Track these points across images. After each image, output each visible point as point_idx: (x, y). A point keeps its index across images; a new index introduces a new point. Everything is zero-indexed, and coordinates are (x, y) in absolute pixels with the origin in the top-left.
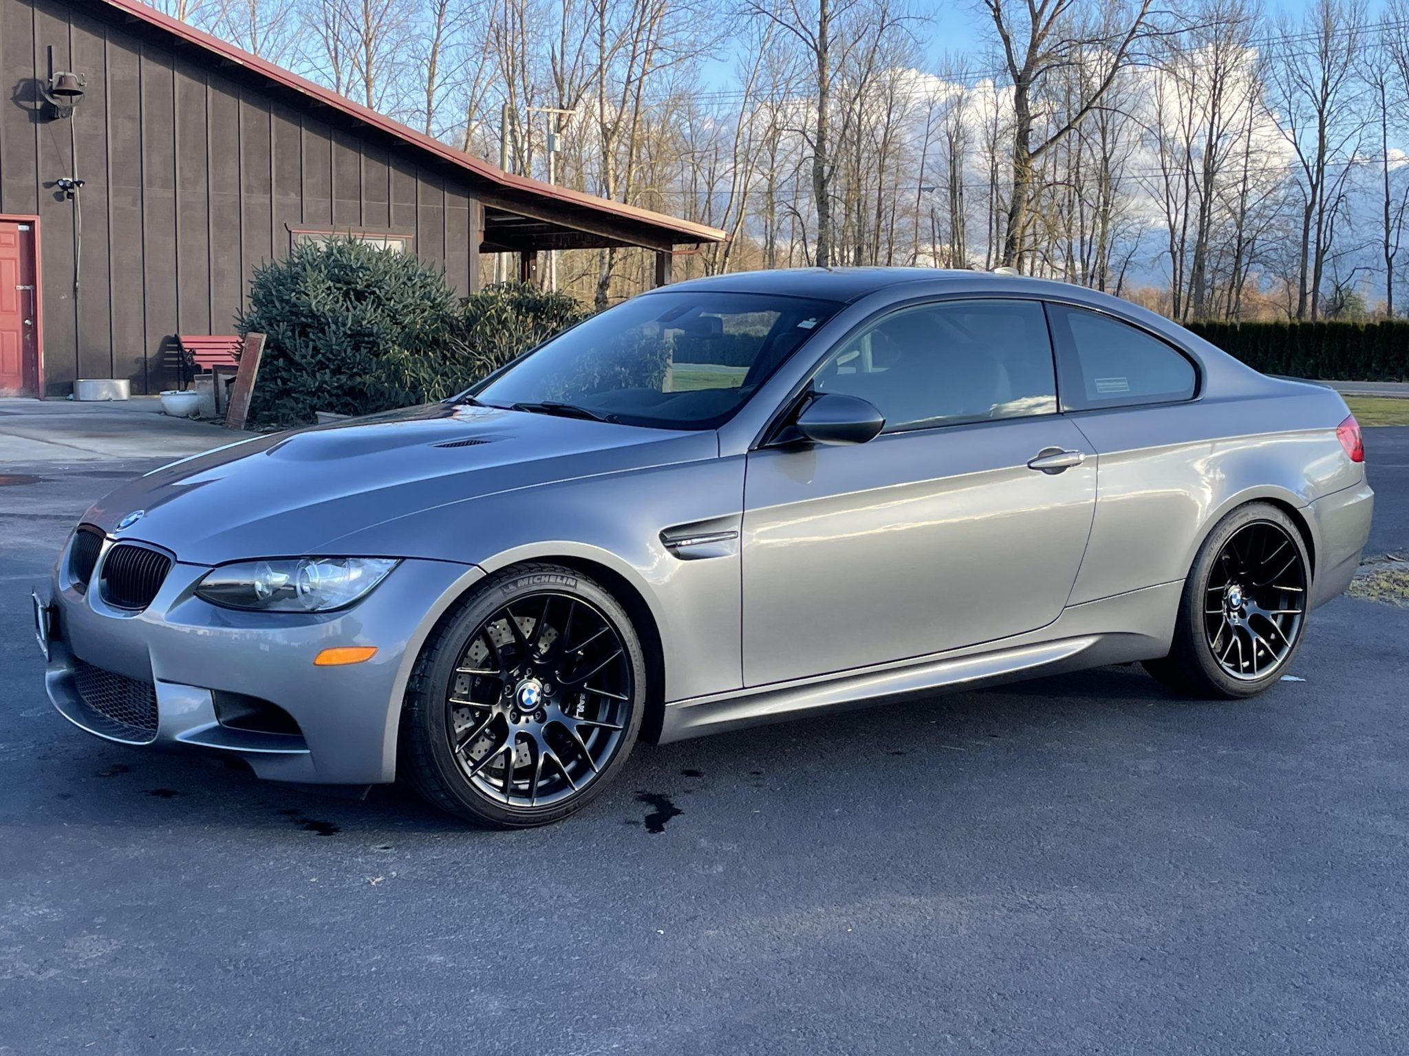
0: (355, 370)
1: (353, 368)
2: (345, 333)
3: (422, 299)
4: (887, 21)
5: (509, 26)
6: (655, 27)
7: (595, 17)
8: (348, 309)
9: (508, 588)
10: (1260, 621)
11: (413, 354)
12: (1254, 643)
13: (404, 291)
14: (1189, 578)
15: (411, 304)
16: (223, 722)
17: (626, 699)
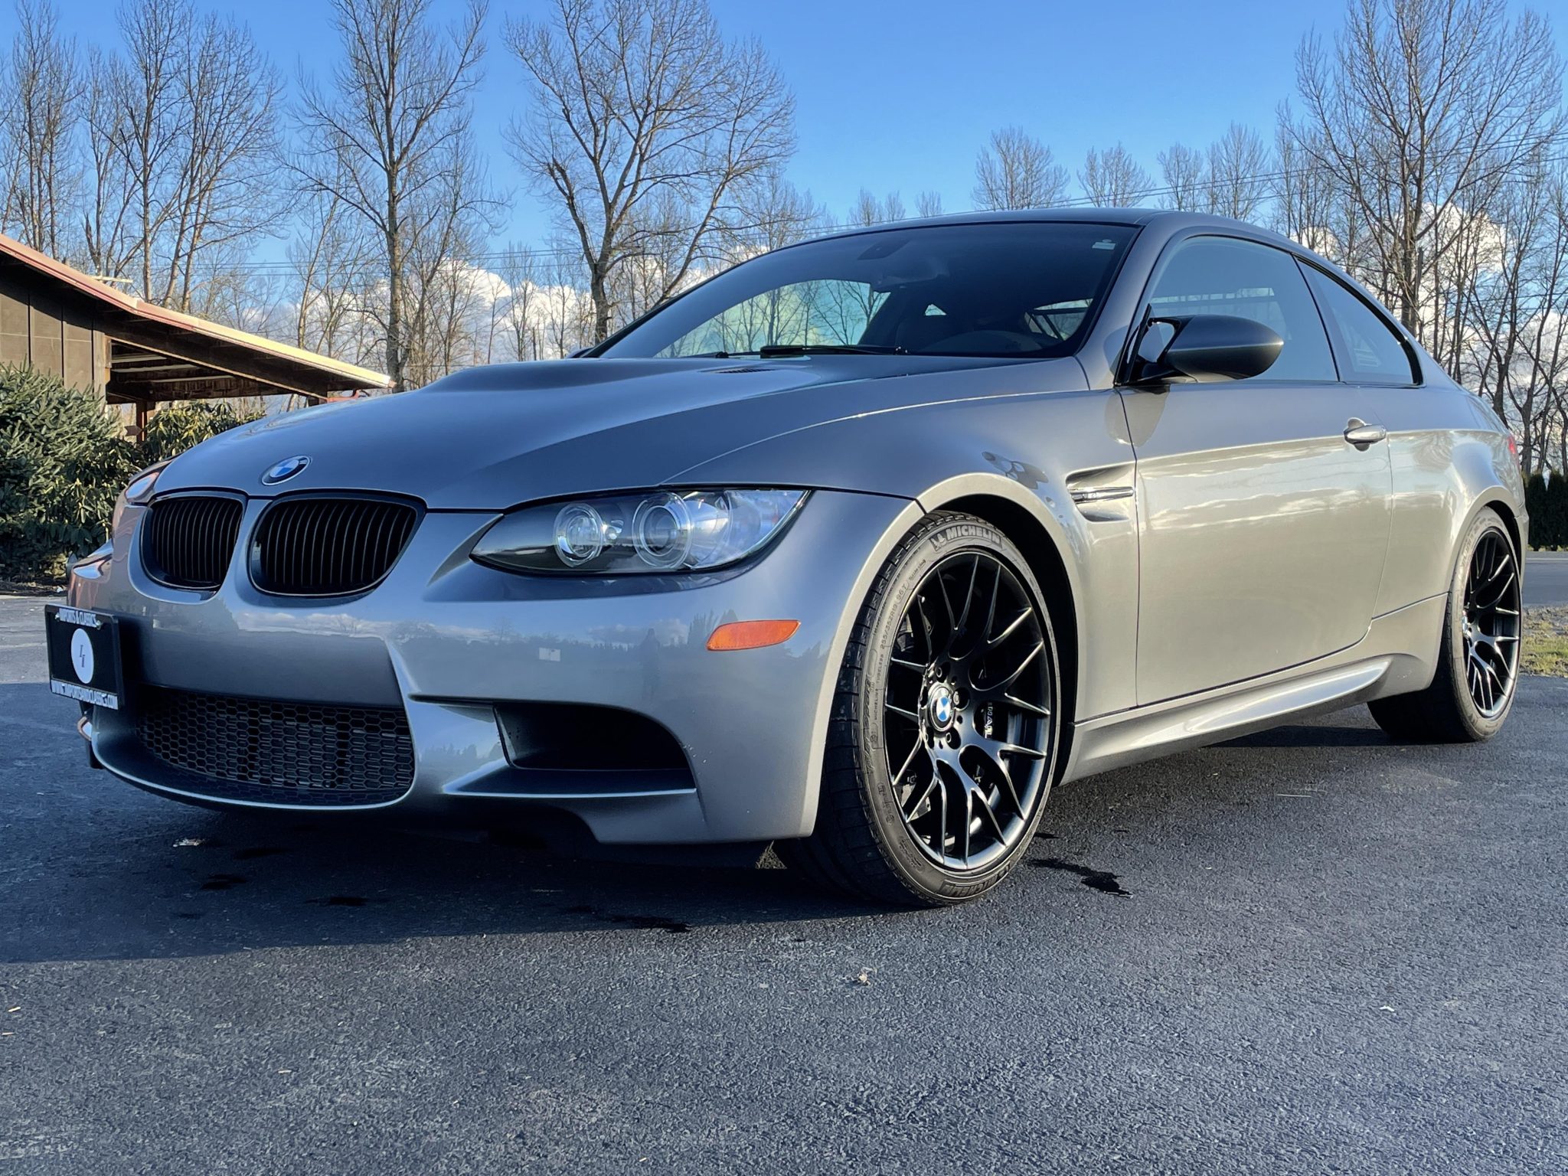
3: (81, 425)
4: (460, 204)
5: (36, 192)
6: (205, 201)
7: (136, 188)
9: (937, 540)
10: (1484, 650)
11: (86, 485)
12: (1489, 679)
13: (57, 418)
14: (1450, 592)
15: (67, 432)
16: (516, 761)
17: (1048, 713)
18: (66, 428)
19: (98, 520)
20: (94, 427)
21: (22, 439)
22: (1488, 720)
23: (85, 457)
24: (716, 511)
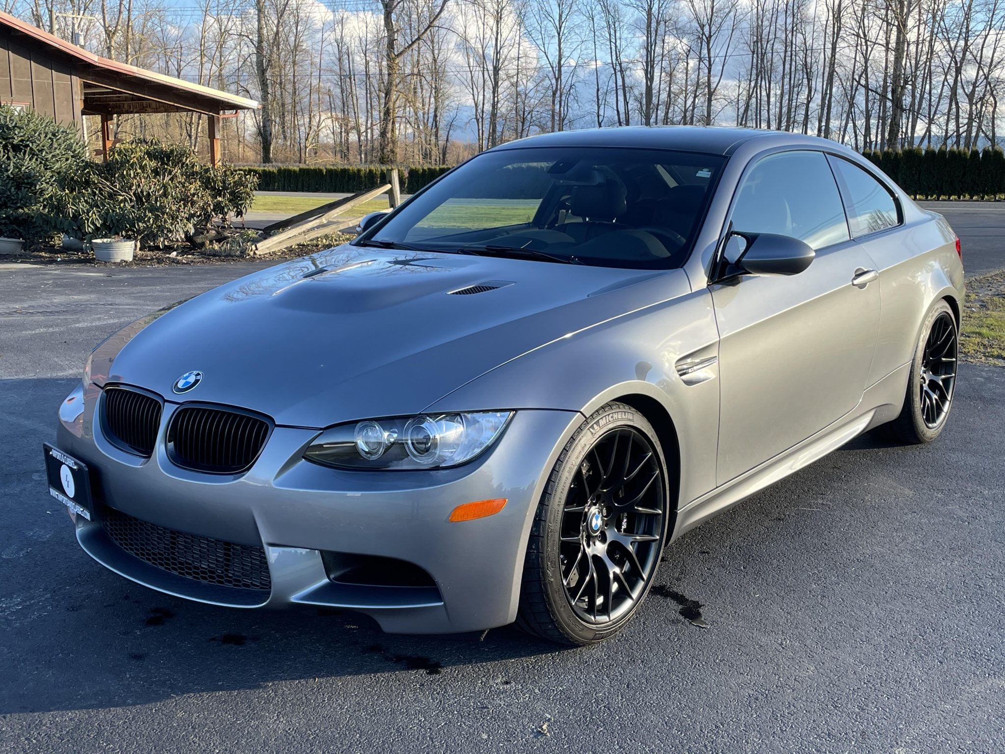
0: (19, 205)
1: (16, 203)
2: (8, 176)
3: (66, 149)
8: (8, 158)
9: (594, 429)
10: (933, 385)
11: (71, 192)
12: (934, 402)
13: (52, 144)
14: (914, 359)
15: (58, 154)
16: (334, 579)
17: (660, 512)
18: (58, 152)
19: (80, 215)
20: (75, 150)
21: (30, 160)
22: (932, 430)
23: (70, 174)
24: (455, 424)
